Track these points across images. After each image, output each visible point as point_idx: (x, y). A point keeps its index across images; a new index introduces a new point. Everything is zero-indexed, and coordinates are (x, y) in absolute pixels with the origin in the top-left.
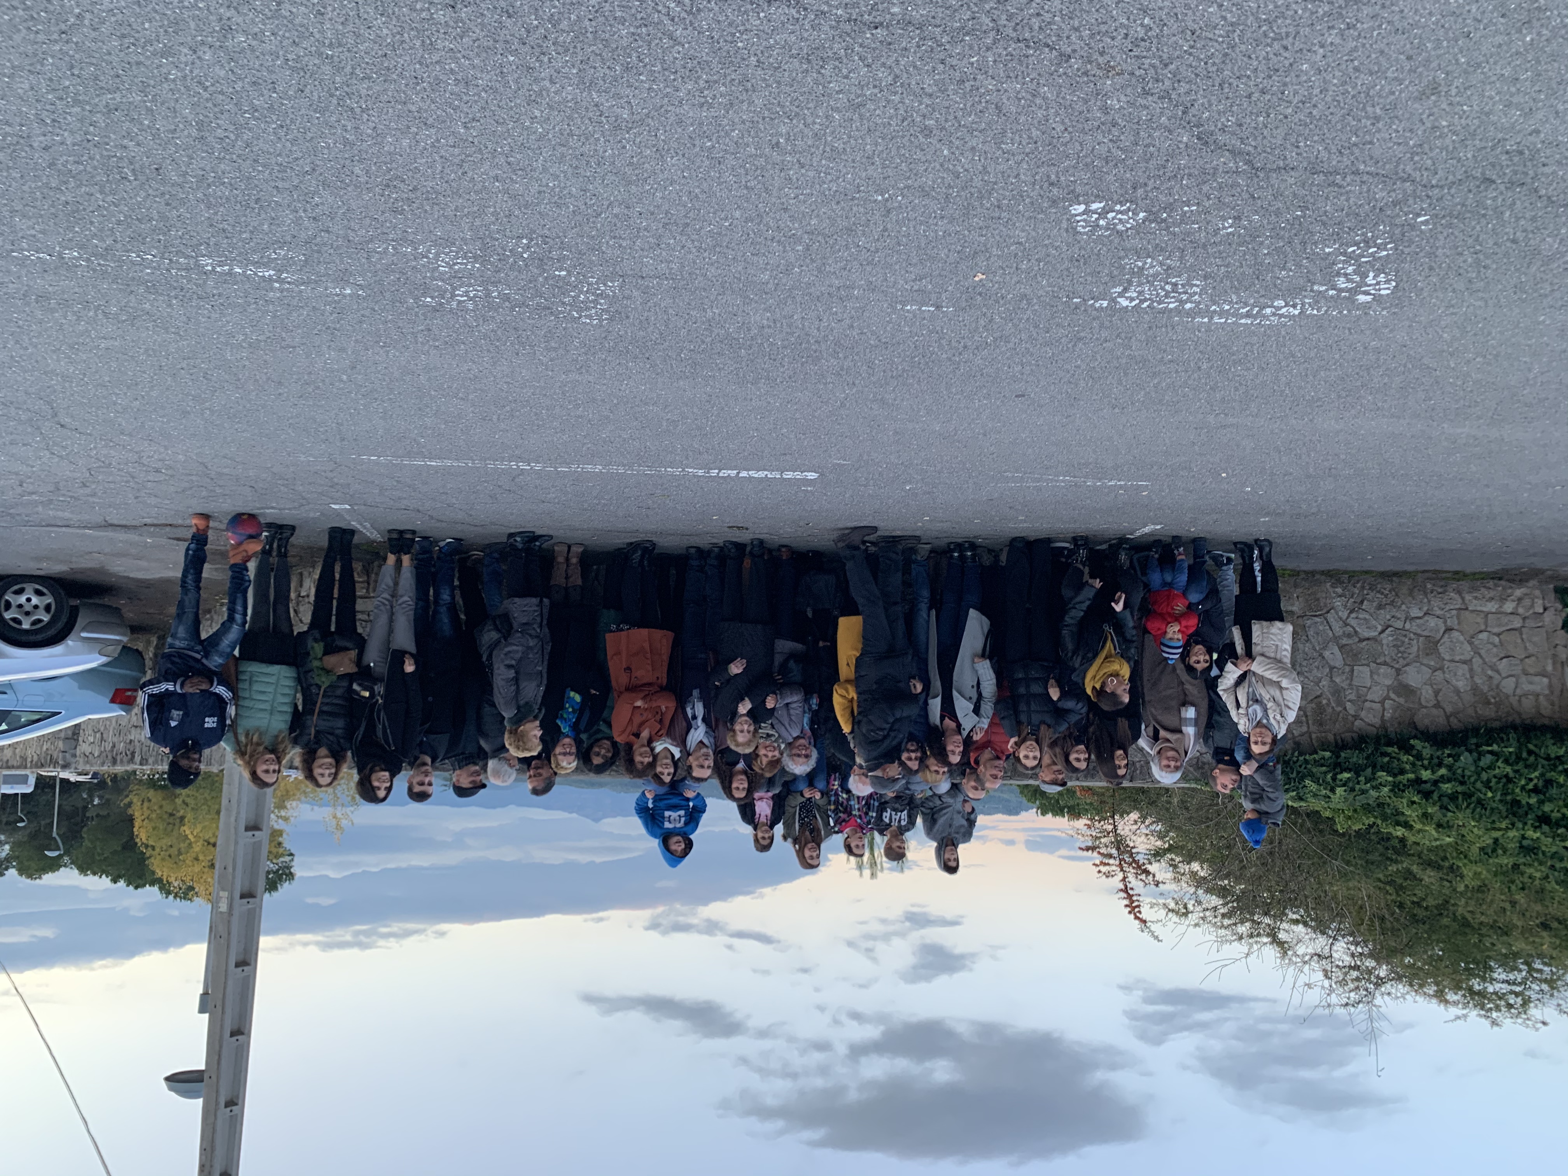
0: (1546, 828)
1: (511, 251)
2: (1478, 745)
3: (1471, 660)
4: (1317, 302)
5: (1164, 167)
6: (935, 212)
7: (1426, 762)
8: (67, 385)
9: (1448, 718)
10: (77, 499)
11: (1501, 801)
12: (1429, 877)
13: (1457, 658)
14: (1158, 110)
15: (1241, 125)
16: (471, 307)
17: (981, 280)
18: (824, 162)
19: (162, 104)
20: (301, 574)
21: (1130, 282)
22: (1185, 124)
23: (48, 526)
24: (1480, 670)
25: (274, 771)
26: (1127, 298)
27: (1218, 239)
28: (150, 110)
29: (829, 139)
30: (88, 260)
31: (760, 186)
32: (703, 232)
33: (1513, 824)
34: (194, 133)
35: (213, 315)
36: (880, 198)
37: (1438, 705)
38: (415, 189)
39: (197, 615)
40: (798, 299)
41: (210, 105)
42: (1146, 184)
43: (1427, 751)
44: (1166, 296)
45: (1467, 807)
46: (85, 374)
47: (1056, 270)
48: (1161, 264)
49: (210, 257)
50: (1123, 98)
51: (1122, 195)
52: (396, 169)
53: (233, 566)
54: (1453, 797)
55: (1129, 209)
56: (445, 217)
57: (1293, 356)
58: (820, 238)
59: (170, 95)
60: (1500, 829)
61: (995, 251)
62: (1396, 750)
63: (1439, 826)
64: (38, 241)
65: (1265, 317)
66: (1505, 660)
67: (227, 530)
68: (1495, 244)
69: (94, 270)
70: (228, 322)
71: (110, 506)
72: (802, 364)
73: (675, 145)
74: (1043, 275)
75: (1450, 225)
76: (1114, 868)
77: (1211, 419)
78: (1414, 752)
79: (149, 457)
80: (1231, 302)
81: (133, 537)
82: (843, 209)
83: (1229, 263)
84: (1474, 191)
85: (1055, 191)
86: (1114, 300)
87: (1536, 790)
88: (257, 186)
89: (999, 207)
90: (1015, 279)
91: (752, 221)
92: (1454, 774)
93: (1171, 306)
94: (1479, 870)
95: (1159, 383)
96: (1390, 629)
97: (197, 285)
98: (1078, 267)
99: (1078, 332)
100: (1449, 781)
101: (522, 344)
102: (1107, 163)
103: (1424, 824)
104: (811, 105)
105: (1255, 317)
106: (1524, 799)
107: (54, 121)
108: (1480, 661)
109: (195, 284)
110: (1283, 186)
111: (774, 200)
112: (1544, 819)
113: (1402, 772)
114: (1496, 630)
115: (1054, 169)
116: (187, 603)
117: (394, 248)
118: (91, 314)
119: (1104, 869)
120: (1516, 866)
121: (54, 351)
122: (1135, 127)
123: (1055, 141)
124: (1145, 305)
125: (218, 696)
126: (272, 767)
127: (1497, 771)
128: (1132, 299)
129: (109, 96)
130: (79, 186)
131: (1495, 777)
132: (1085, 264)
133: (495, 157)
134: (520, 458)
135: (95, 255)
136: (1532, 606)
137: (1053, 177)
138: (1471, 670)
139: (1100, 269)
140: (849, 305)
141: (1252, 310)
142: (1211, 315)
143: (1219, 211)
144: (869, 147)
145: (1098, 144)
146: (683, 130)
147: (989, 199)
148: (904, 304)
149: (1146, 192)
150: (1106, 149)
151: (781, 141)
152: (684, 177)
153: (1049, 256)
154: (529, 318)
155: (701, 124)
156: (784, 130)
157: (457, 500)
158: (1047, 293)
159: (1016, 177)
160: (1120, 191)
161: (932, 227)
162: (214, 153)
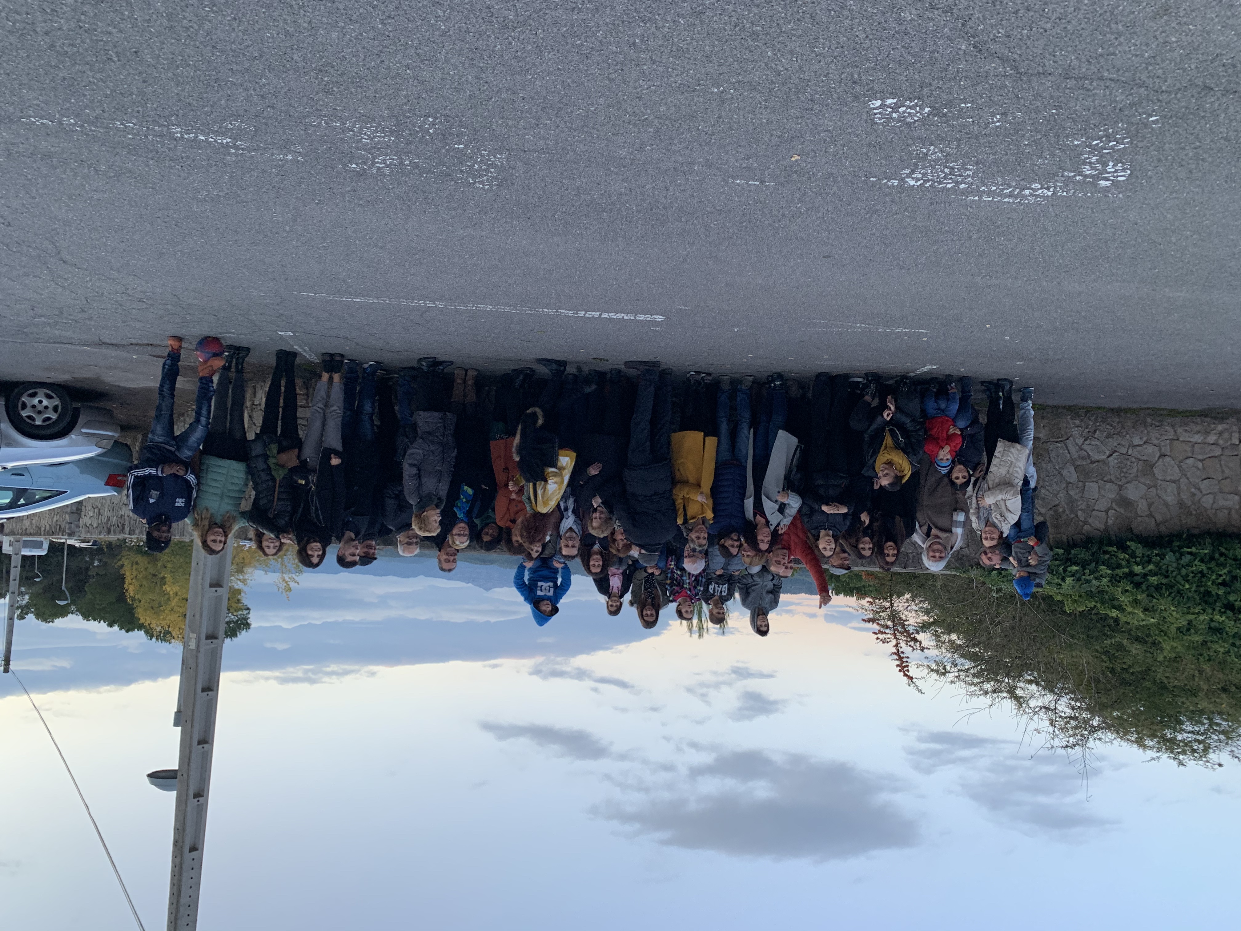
0: (1229, 613)
1: (419, 127)
2: (1180, 547)
3: (1179, 480)
4: (1067, 185)
5: (946, 70)
6: (760, 103)
7: (1138, 559)
8: (67, 228)
9: (1157, 525)
10: (77, 322)
11: (1196, 591)
12: (1136, 649)
13: (1168, 478)
14: (943, 23)
15: (1008, 37)
16: (388, 173)
17: (797, 161)
18: (671, 59)
20: (255, 387)
21: (916, 165)
22: (964, 35)
23: (56, 343)
24: (1185, 488)
25: (221, 542)
26: (913, 178)
27: (988, 131)
29: (676, 40)
30: (82, 126)
31: (620, 78)
32: (573, 115)
33: (1204, 611)
34: (166, 24)
35: (182, 174)
36: (716, 90)
37: (1150, 515)
38: (343, 74)
39: (171, 416)
40: (650, 172)
42: (931, 84)
43: (1140, 550)
44: (945, 178)
45: (1169, 595)
46: (81, 220)
47: (857, 154)
48: (942, 151)
49: (179, 126)
50: (914, 12)
51: (911, 93)
52: (327, 57)
53: (202, 378)
54: (1158, 588)
55: (916, 105)
56: (367, 98)
57: (1046, 230)
58: (667, 122)
60: (1193, 614)
61: (808, 137)
62: (1115, 550)
63: (1146, 610)
64: (42, 109)
65: (1023, 196)
66: (1205, 481)
67: (197, 349)
68: (1212, 141)
69: (87, 135)
70: (195, 181)
71: (103, 328)
72: (652, 226)
73: (551, 43)
74: (846, 158)
75: (1176, 125)
76: (889, 636)
77: (978, 279)
78: (1130, 551)
79: (135, 289)
80: (997, 184)
81: (122, 353)
82: (686, 98)
83: (997, 152)
84: (1196, 96)
85: (857, 88)
86: (903, 180)
87: (1224, 584)
88: (216, 68)
89: (811, 100)
90: (824, 160)
91: (613, 107)
92: (1160, 569)
93: (949, 186)
94: (1175, 645)
95: (938, 249)
96: (1116, 454)
98: (874, 152)
99: (874, 206)
100: (1155, 574)
101: (428, 203)
102: (900, 65)
103: (1134, 608)
104: (661, 12)
105: (1016, 197)
106: (1214, 590)
108: (1187, 480)
109: (168, 148)
110: (1041, 88)
111: (630, 90)
112: (1229, 607)
113: (1119, 566)
114: (1200, 457)
115: (857, 70)
116: (164, 407)
117: (325, 123)
118: (85, 170)
119: (880, 636)
120: (1205, 643)
121: (56, 201)
122: (924, 36)
123: (858, 46)
124: (928, 184)
125: (188, 482)
126: (218, 538)
127: (1194, 568)
128: (918, 180)
130: (73, 65)
131: (1192, 572)
132: (880, 149)
133: (406, 49)
134: (427, 298)
135: (87, 122)
136: (1231, 439)
137: (856, 76)
138: (1179, 488)
139: (892, 154)
140: (690, 178)
141: (1014, 191)
142: (981, 194)
143: (990, 108)
144: (707, 47)
145: (893, 49)
146: (558, 30)
147: (804, 93)
148: (735, 178)
149: (931, 90)
150: (899, 54)
151: (637, 41)
152: (558, 69)
153: (851, 142)
154: (434, 182)
155: (572, 26)
156: (639, 31)
157: (377, 329)
158: (850, 172)
159: (825, 76)
160: (909, 90)
161: (758, 115)
162: (181, 40)
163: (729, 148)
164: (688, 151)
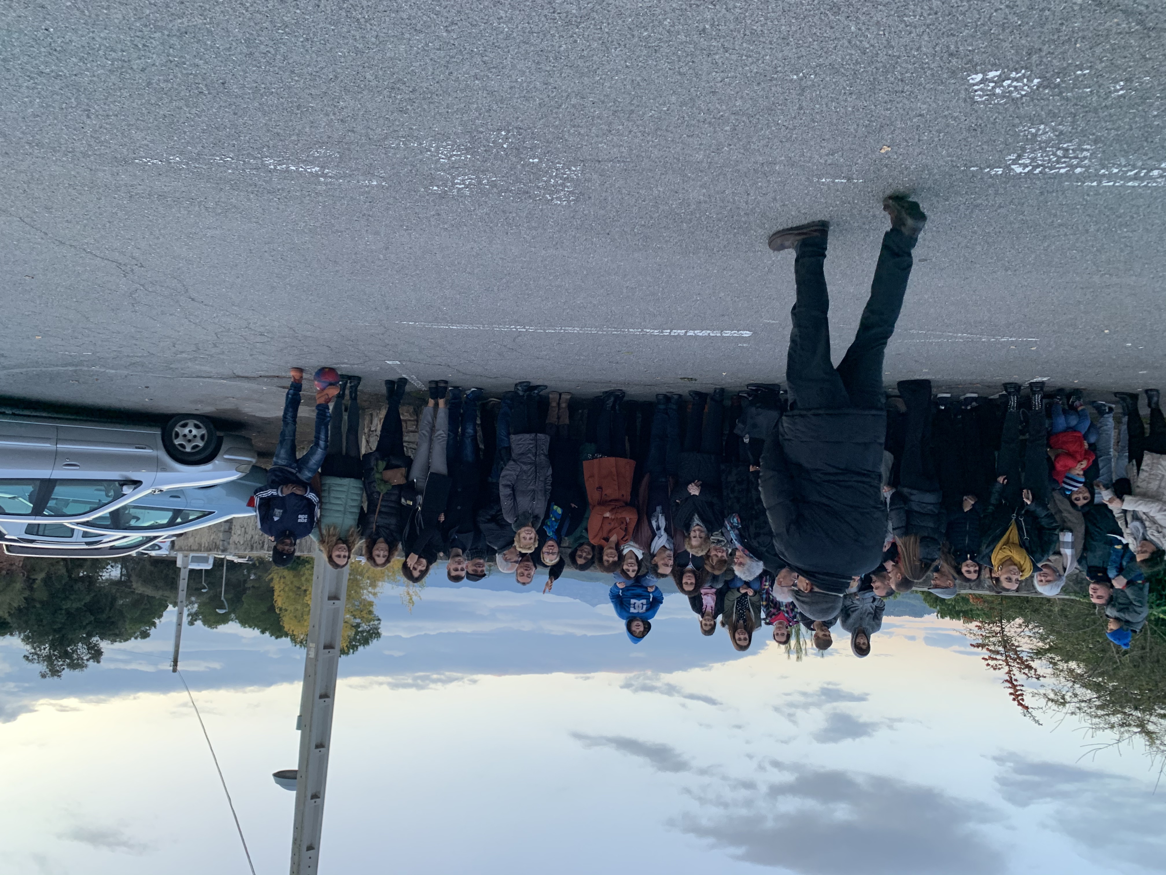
1: (493, 142)
5: (1059, 31)
6: (844, 88)
8: (190, 266)
10: (212, 356)
16: (468, 193)
17: (887, 153)
18: (745, 45)
19: (218, 25)
20: (371, 415)
21: (1023, 149)
23: (198, 377)
25: (344, 557)
26: (1020, 165)
27: (1109, 102)
28: (209, 31)
29: (749, 22)
30: (187, 164)
31: (691, 71)
32: (646, 117)
34: (245, 50)
35: (281, 207)
36: (795, 77)
38: (414, 91)
39: (293, 441)
40: (729, 176)
41: (252, 24)
42: (1040, 50)
44: (1058, 162)
46: (200, 258)
47: (955, 141)
48: (1054, 130)
49: (271, 158)
51: (1018, 62)
52: (398, 73)
53: (318, 407)
55: (1024, 75)
56: (440, 114)
58: (744, 118)
59: (221, 17)
61: (899, 125)
64: (151, 149)
65: (1152, 178)
67: (315, 379)
69: (193, 172)
70: (292, 212)
71: (235, 362)
72: (735, 236)
73: (617, 37)
74: (943, 146)
76: (1001, 662)
77: (1096, 279)
79: (255, 323)
80: (1120, 165)
81: (253, 386)
82: (763, 89)
83: (1119, 126)
85: (954, 61)
86: (1008, 167)
88: (296, 94)
89: (902, 81)
90: (918, 150)
91: (686, 105)
93: (1062, 171)
95: (1048, 246)
97: (266, 182)
98: (975, 137)
99: (975, 199)
101: (509, 224)
102: (1003, 30)
105: (1142, 179)
107: (144, 45)
109: (264, 181)
111: (703, 84)
115: (953, 39)
116: (287, 432)
117: (403, 144)
118: (197, 208)
119: (992, 663)
121: (177, 240)
123: (954, 10)
124: (1038, 171)
125: (309, 500)
126: (343, 554)
128: (1025, 166)
129: (180, 21)
130: (171, 102)
132: (982, 133)
133: (472, 57)
134: (517, 322)
135: (191, 159)
137: (952, 47)
139: (995, 137)
140: (772, 179)
141: (1139, 172)
142: (1100, 178)
143: (1111, 73)
144: (784, 27)
145: (996, 11)
146: (624, 21)
147: (893, 73)
148: (820, 178)
149: (1041, 57)
150: (1003, 16)
151: (707, 27)
152: (627, 66)
153: (948, 126)
154: (513, 201)
155: (638, 15)
156: (708, 15)
157: (475, 357)
158: (947, 162)
159: (917, 50)
160: (1015, 58)
161: (842, 103)
162: (261, 67)
163: (812, 143)
164: (768, 149)
